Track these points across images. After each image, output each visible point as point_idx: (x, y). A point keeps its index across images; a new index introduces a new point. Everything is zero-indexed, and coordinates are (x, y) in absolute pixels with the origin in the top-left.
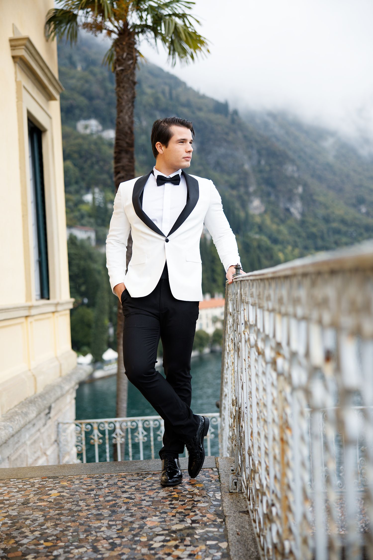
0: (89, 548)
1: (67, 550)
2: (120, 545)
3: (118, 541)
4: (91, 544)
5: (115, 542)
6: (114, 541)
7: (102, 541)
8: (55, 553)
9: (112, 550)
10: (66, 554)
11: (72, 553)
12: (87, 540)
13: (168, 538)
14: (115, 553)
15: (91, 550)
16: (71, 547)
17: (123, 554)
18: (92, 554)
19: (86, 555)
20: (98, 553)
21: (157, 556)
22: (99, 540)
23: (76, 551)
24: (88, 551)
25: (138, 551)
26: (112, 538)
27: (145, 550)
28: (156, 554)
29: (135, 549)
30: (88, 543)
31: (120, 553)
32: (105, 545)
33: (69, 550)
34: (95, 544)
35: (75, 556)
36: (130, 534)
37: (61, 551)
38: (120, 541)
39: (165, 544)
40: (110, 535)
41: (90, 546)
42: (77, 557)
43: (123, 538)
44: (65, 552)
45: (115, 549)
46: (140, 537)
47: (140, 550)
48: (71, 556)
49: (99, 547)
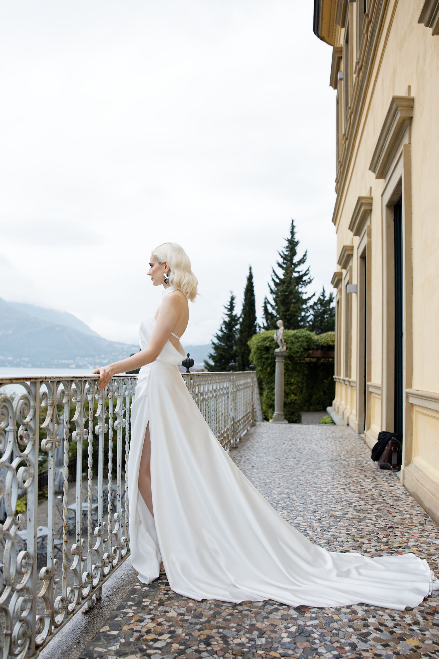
0: (231, 642)
1: (253, 643)
2: (200, 641)
3: (202, 646)
4: (229, 646)
5: (205, 646)
6: (206, 648)
7: (219, 649)
8: (263, 640)
9: (209, 637)
10: (252, 637)
11: (247, 638)
12: (234, 653)
13: (151, 643)
14: (207, 632)
15: (229, 640)
16: (249, 645)
17: (199, 630)
18: (227, 633)
19: (233, 633)
20: (222, 635)
21: (170, 623)
22: (221, 650)
23: (244, 640)
24: (232, 639)
25: (185, 632)
26: (207, 651)
27: (179, 631)
28: (170, 626)
29: (187, 635)
30: (232, 649)
31: (202, 632)
32: (215, 643)
33: (250, 642)
34: (225, 646)
35: (244, 634)
36: (189, 654)
37: (259, 643)
38: (200, 646)
39: (157, 637)
40: (209, 656)
41: (230, 644)
42: (242, 633)
43: (196, 651)
44: (254, 640)
45: (206, 637)
46: (179, 649)
47: (182, 633)
48: (248, 635)
49: (222, 642)
